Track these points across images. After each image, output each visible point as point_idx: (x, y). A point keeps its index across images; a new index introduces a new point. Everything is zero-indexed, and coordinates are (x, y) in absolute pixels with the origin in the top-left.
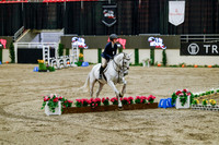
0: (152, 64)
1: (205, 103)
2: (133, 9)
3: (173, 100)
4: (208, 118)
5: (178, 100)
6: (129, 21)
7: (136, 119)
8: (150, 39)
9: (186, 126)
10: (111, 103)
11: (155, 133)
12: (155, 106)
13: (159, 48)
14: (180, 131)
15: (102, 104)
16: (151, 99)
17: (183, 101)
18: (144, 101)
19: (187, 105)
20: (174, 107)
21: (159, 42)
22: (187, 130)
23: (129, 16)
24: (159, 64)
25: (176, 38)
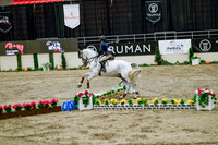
0: (52, 68)
1: (107, 103)
2: (28, 14)
3: (76, 102)
4: (111, 117)
5: (81, 101)
6: (25, 27)
7: (40, 124)
8: (48, 43)
9: (90, 127)
10: (13, 110)
11: (60, 136)
12: (58, 109)
13: (57, 51)
14: (85, 132)
15: (4, 111)
16: (54, 103)
17: (86, 102)
18: (47, 105)
19: (90, 106)
20: (77, 109)
21: (57, 46)
22: (92, 131)
23: (25, 22)
24: (59, 67)
25: (74, 41)
